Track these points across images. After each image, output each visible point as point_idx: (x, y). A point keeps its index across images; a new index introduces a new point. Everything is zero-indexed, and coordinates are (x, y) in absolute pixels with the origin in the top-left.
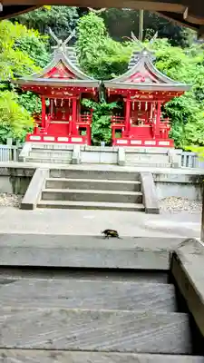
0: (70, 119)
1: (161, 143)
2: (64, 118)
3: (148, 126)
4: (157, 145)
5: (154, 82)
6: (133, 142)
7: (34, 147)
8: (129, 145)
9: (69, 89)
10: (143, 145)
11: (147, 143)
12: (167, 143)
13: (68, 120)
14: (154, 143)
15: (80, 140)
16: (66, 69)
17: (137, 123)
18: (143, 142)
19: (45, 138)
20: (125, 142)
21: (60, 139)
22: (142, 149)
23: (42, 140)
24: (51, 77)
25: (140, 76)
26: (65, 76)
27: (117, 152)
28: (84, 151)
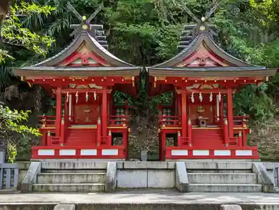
0: (99, 122)
1: (239, 153)
3: (215, 128)
4: (233, 157)
5: (218, 65)
6: (196, 153)
7: (44, 167)
8: (190, 157)
9: (97, 80)
10: (211, 156)
11: (217, 153)
12: (249, 153)
13: (96, 123)
14: (228, 153)
15: (115, 152)
17: (197, 123)
18: (212, 152)
19: (63, 152)
20: (185, 153)
21: (84, 152)
22: (211, 164)
23: (57, 156)
24: (70, 65)
25: (198, 59)
26: (90, 62)
27: (174, 170)
28: (123, 169)
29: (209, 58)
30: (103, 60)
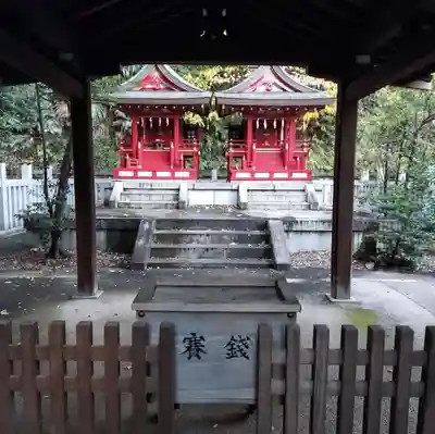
0: (172, 145)
1: (295, 175)
4: (290, 179)
5: (284, 90)
6: (258, 175)
7: (125, 186)
8: (253, 179)
10: (271, 179)
11: (276, 175)
12: (305, 175)
13: (169, 146)
14: (285, 175)
15: (186, 174)
16: (163, 77)
18: (272, 175)
19: (140, 174)
20: (247, 175)
21: (159, 174)
22: (270, 185)
23: (136, 177)
24: (143, 89)
25: (265, 84)
26: (162, 87)
27: (238, 190)
28: (194, 189)
29: (275, 84)
30: (173, 85)
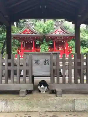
0: (32, 48)
2: (29, 48)
3: (63, 50)
5: (64, 33)
9: (32, 37)
10: (61, 57)
13: (31, 49)
16: (30, 30)
17: (58, 49)
24: (24, 34)
26: (30, 33)
29: (61, 31)
30: (33, 32)
